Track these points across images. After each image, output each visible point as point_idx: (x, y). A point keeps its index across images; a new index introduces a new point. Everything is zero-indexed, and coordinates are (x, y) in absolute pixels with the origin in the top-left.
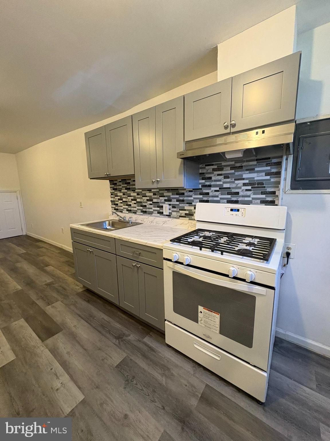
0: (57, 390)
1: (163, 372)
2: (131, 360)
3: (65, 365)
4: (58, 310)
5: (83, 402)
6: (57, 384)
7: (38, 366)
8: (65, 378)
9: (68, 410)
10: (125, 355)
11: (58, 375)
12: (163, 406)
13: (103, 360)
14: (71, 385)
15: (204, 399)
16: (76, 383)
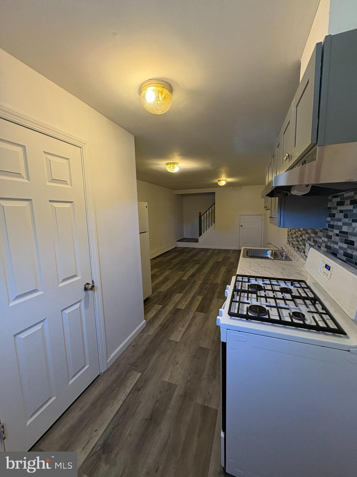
0: (178, 330)
1: (210, 374)
2: (208, 352)
3: (190, 325)
4: (218, 303)
5: (177, 342)
6: (180, 329)
7: (184, 318)
8: (184, 330)
9: (171, 339)
10: (209, 348)
11: (184, 327)
12: (189, 380)
13: (200, 339)
14: (182, 334)
15: (205, 409)
16: (183, 335)
